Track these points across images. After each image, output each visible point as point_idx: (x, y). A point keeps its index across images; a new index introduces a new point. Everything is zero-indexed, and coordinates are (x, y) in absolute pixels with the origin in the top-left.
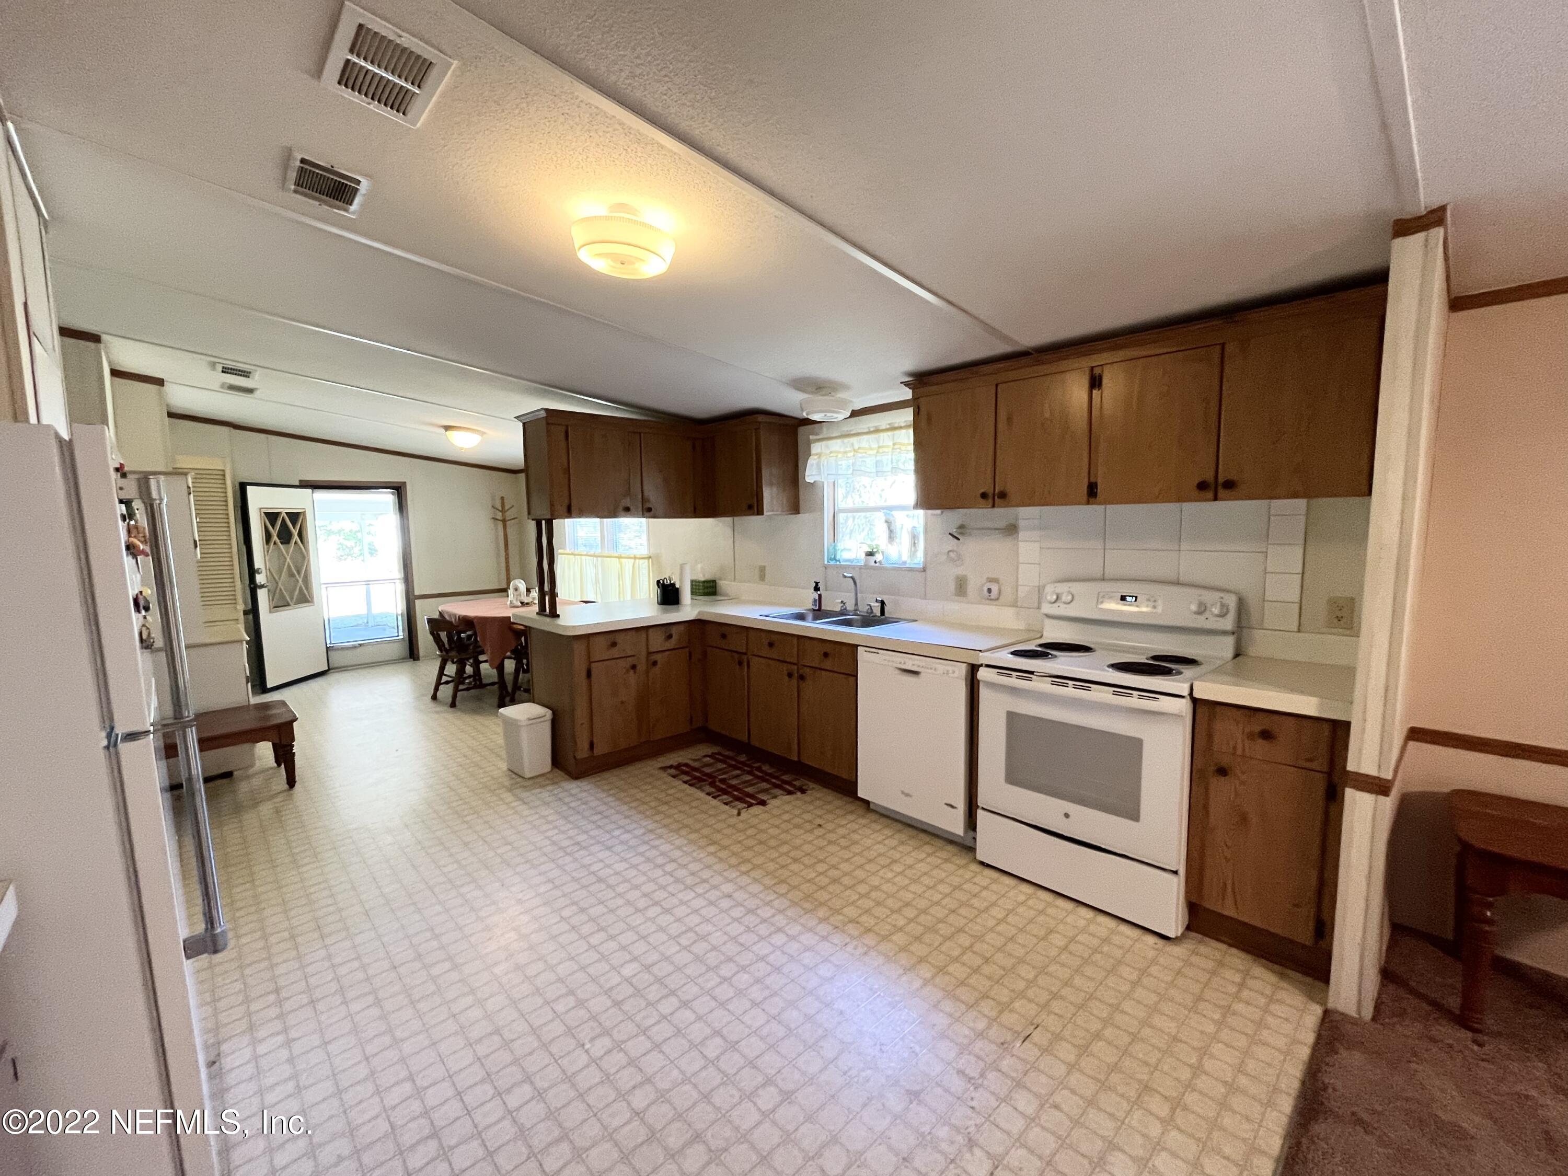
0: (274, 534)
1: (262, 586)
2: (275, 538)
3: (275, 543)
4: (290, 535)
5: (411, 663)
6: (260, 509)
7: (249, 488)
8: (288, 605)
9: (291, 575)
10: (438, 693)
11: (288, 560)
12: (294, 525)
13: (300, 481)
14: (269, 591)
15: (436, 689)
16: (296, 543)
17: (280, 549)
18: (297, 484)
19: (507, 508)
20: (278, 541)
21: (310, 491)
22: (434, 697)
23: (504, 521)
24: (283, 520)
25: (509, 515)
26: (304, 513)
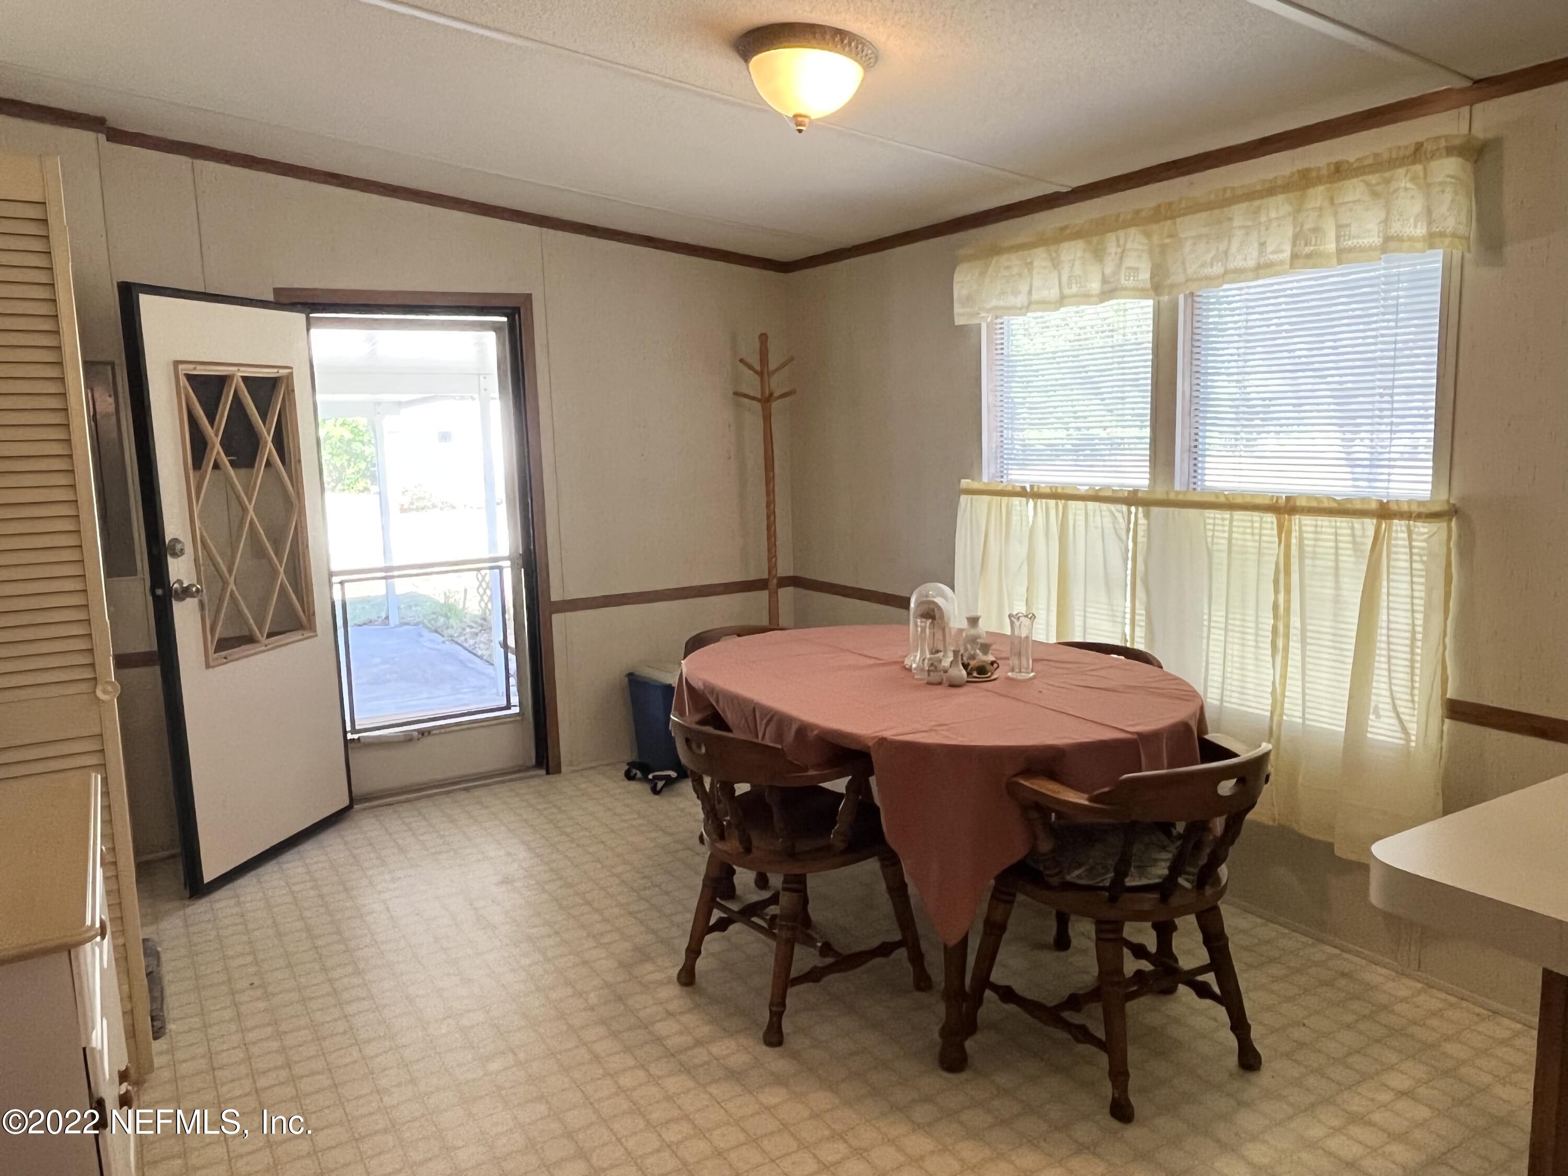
0: (214, 436)
1: (186, 592)
2: (216, 450)
3: (216, 466)
4: (255, 441)
5: (540, 781)
6: (176, 363)
7: (145, 300)
8: (250, 639)
9: (258, 551)
10: (701, 964)
11: (251, 512)
12: (264, 417)
13: (277, 291)
14: (202, 605)
15: (693, 951)
16: (269, 464)
17: (228, 480)
18: (270, 297)
19: (772, 367)
20: (225, 460)
21: (298, 318)
22: (687, 977)
23: (766, 400)
24: (237, 398)
25: (777, 384)
26: (290, 377)
